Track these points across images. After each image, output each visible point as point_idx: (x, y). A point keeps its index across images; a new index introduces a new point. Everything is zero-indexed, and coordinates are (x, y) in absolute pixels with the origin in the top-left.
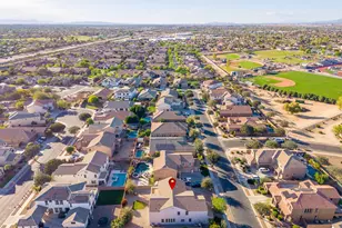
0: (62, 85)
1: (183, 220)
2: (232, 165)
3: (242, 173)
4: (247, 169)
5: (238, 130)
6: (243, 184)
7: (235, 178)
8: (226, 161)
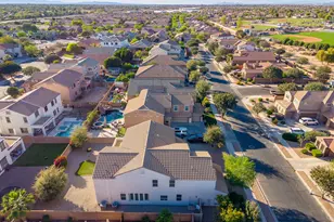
0: (44, 38)
1: (164, 198)
2: (254, 115)
3: (271, 125)
4: (280, 120)
5: (259, 76)
6: (276, 141)
7: (260, 132)
8: (243, 110)
